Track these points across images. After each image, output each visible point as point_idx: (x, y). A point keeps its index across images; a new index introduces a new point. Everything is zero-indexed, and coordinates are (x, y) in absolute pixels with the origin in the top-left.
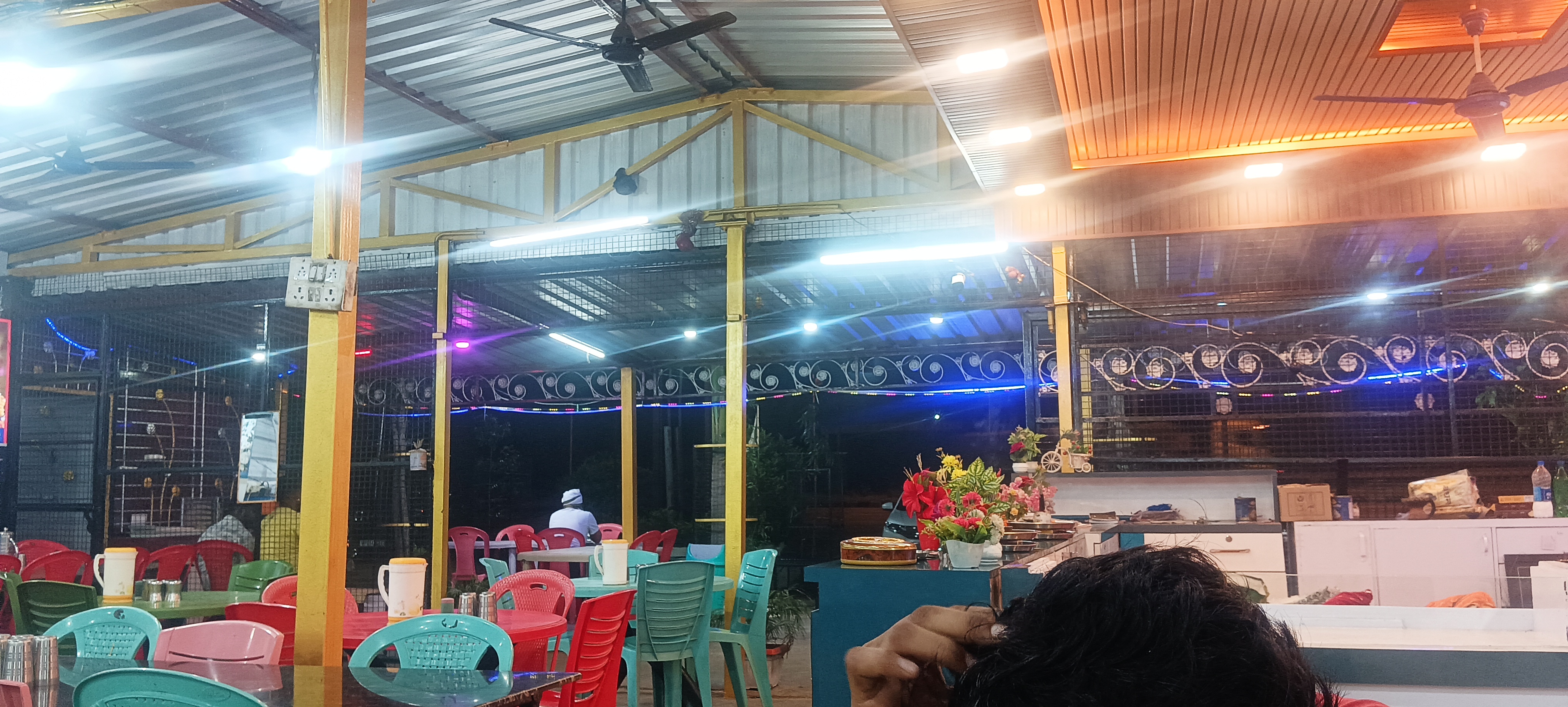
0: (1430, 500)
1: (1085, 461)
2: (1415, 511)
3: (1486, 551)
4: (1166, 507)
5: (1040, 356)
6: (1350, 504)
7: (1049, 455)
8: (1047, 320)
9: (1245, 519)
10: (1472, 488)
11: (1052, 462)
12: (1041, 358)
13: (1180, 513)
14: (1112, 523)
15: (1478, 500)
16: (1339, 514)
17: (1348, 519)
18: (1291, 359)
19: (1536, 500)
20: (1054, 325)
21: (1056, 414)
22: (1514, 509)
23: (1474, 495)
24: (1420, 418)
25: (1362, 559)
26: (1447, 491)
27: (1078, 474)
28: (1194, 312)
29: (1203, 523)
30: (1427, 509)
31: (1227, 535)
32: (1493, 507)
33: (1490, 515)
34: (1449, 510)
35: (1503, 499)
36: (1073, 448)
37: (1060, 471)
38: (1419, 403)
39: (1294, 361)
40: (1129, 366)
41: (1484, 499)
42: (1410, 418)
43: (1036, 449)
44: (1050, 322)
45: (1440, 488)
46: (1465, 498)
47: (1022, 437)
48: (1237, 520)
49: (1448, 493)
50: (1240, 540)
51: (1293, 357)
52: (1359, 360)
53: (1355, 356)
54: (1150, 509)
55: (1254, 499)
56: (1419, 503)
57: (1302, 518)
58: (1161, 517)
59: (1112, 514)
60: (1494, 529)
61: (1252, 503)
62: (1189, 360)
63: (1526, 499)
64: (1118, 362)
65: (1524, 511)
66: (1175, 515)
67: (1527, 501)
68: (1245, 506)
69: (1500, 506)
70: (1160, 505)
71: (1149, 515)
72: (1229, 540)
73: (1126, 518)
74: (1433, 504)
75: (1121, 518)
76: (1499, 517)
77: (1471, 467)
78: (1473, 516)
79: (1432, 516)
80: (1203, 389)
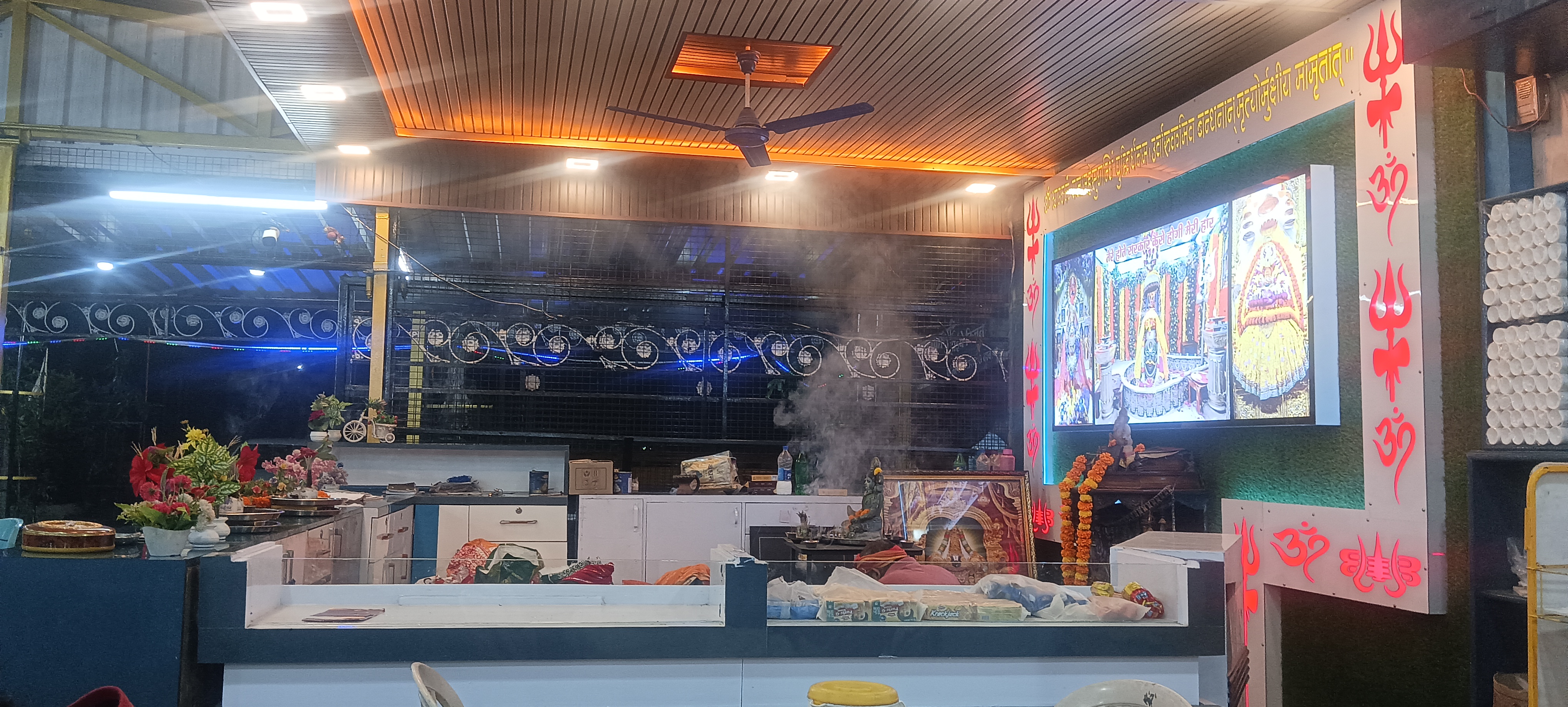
0: (697, 477)
1: (390, 431)
2: (682, 487)
3: (736, 523)
4: (466, 479)
5: (355, 321)
6: (630, 479)
7: (353, 425)
8: (365, 286)
9: (538, 492)
10: (731, 467)
11: (355, 431)
12: (357, 324)
13: (480, 485)
14: (410, 494)
15: (736, 478)
16: (619, 488)
17: (626, 493)
18: (596, 343)
19: (780, 480)
20: (372, 291)
21: (367, 382)
22: (763, 486)
23: (732, 473)
24: (699, 403)
25: (635, 530)
26: (711, 469)
27: (382, 445)
28: (511, 291)
29: (497, 495)
30: (693, 485)
31: (517, 507)
32: (747, 484)
33: (744, 491)
34: (711, 486)
35: (755, 478)
36: (378, 418)
37: (365, 439)
38: (700, 391)
39: (598, 345)
40: (445, 338)
41: (743, 476)
42: (691, 403)
43: (340, 417)
44: (368, 288)
45: (706, 467)
46: (725, 476)
47: (324, 404)
48: (530, 493)
49: (712, 471)
50: (530, 511)
51: (598, 341)
52: (653, 348)
53: (650, 345)
54: (451, 480)
55: (547, 473)
56: (687, 480)
57: (586, 491)
58: (458, 488)
59: (411, 486)
60: (744, 504)
61: (545, 477)
62: (504, 337)
63: (773, 478)
64: (434, 334)
65: (769, 489)
66: (473, 487)
67: (774, 480)
68: (539, 479)
69: (752, 484)
70: (459, 477)
71: (449, 486)
72: (519, 511)
73: (426, 490)
74: (698, 482)
75: (420, 489)
76: (750, 494)
77: (734, 450)
78: (729, 492)
79: (696, 492)
80: (515, 365)
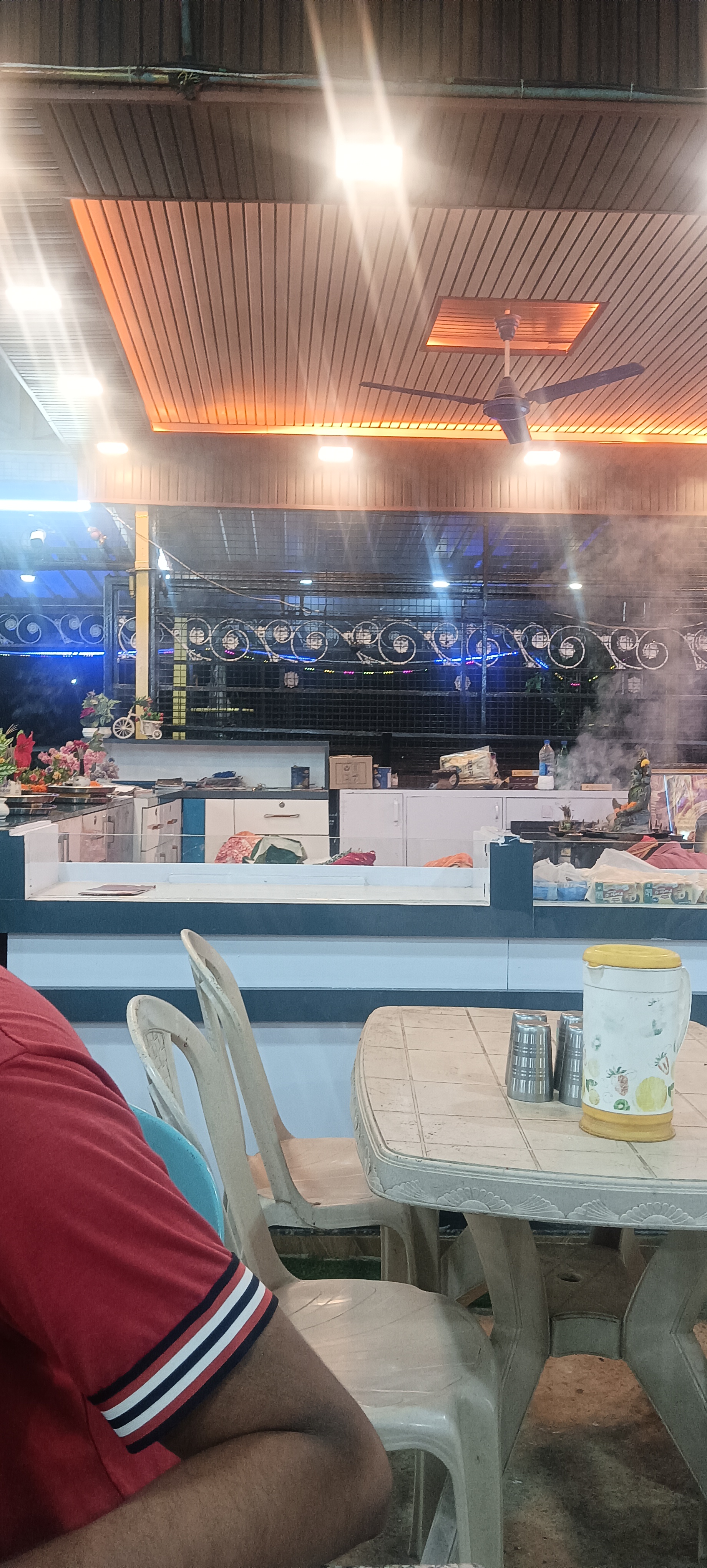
0: (456, 772)
1: (157, 728)
2: (442, 782)
3: (497, 818)
4: (230, 774)
5: (120, 621)
6: (389, 774)
7: (122, 721)
8: (128, 585)
9: (299, 786)
10: (492, 762)
11: (124, 728)
12: (121, 624)
13: (244, 780)
14: (177, 788)
15: (496, 773)
16: (379, 783)
17: (385, 787)
18: (353, 638)
19: (541, 774)
20: (135, 591)
21: (133, 682)
22: (524, 781)
23: (492, 768)
24: (458, 698)
25: (396, 824)
26: (470, 764)
27: (150, 741)
28: (269, 587)
29: (261, 789)
30: (452, 780)
31: (281, 801)
32: (507, 780)
33: (504, 786)
34: (471, 781)
35: (516, 773)
36: (145, 715)
37: (133, 736)
38: (458, 684)
39: (355, 640)
40: (206, 636)
41: (503, 772)
42: (449, 698)
43: (110, 715)
44: (131, 587)
45: (465, 762)
46: (484, 771)
47: (95, 702)
48: (292, 788)
49: (471, 766)
50: (292, 805)
51: (355, 636)
52: (410, 642)
53: (407, 639)
54: (216, 775)
55: (308, 768)
56: (447, 775)
57: (346, 786)
58: (224, 783)
59: (179, 781)
60: (504, 799)
61: (306, 772)
62: (262, 634)
63: (534, 773)
64: (195, 632)
65: (530, 784)
66: (238, 782)
67: (535, 775)
68: (300, 774)
69: (513, 779)
70: (224, 773)
71: (213, 781)
72: (282, 805)
73: (193, 785)
74: (458, 777)
75: (188, 784)
76: (511, 789)
77: (494, 745)
78: (489, 787)
79: (455, 787)
80: (273, 663)
